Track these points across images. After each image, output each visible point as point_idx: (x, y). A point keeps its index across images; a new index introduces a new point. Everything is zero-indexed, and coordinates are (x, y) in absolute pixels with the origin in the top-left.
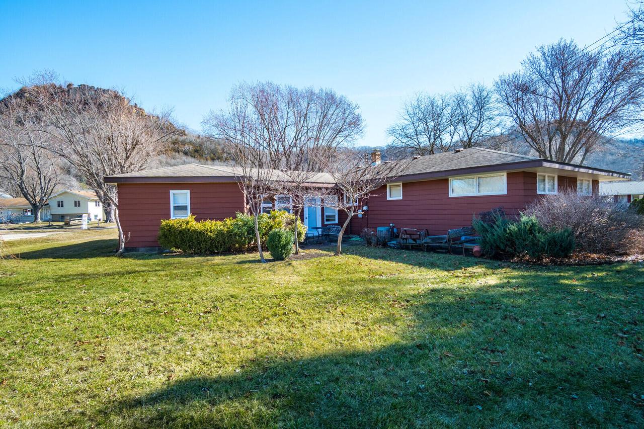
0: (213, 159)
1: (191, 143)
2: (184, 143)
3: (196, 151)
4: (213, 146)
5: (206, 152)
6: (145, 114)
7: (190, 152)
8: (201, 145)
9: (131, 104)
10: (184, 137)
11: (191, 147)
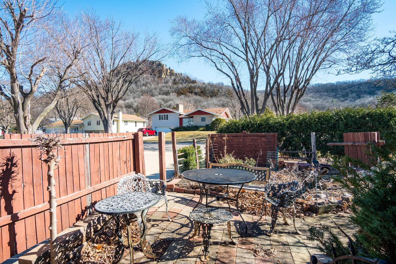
0: (211, 96)
1: (199, 87)
2: (195, 88)
3: (202, 92)
4: (212, 89)
5: (208, 92)
6: (174, 72)
7: (199, 93)
8: (205, 88)
9: (167, 68)
10: (195, 84)
11: (199, 90)
